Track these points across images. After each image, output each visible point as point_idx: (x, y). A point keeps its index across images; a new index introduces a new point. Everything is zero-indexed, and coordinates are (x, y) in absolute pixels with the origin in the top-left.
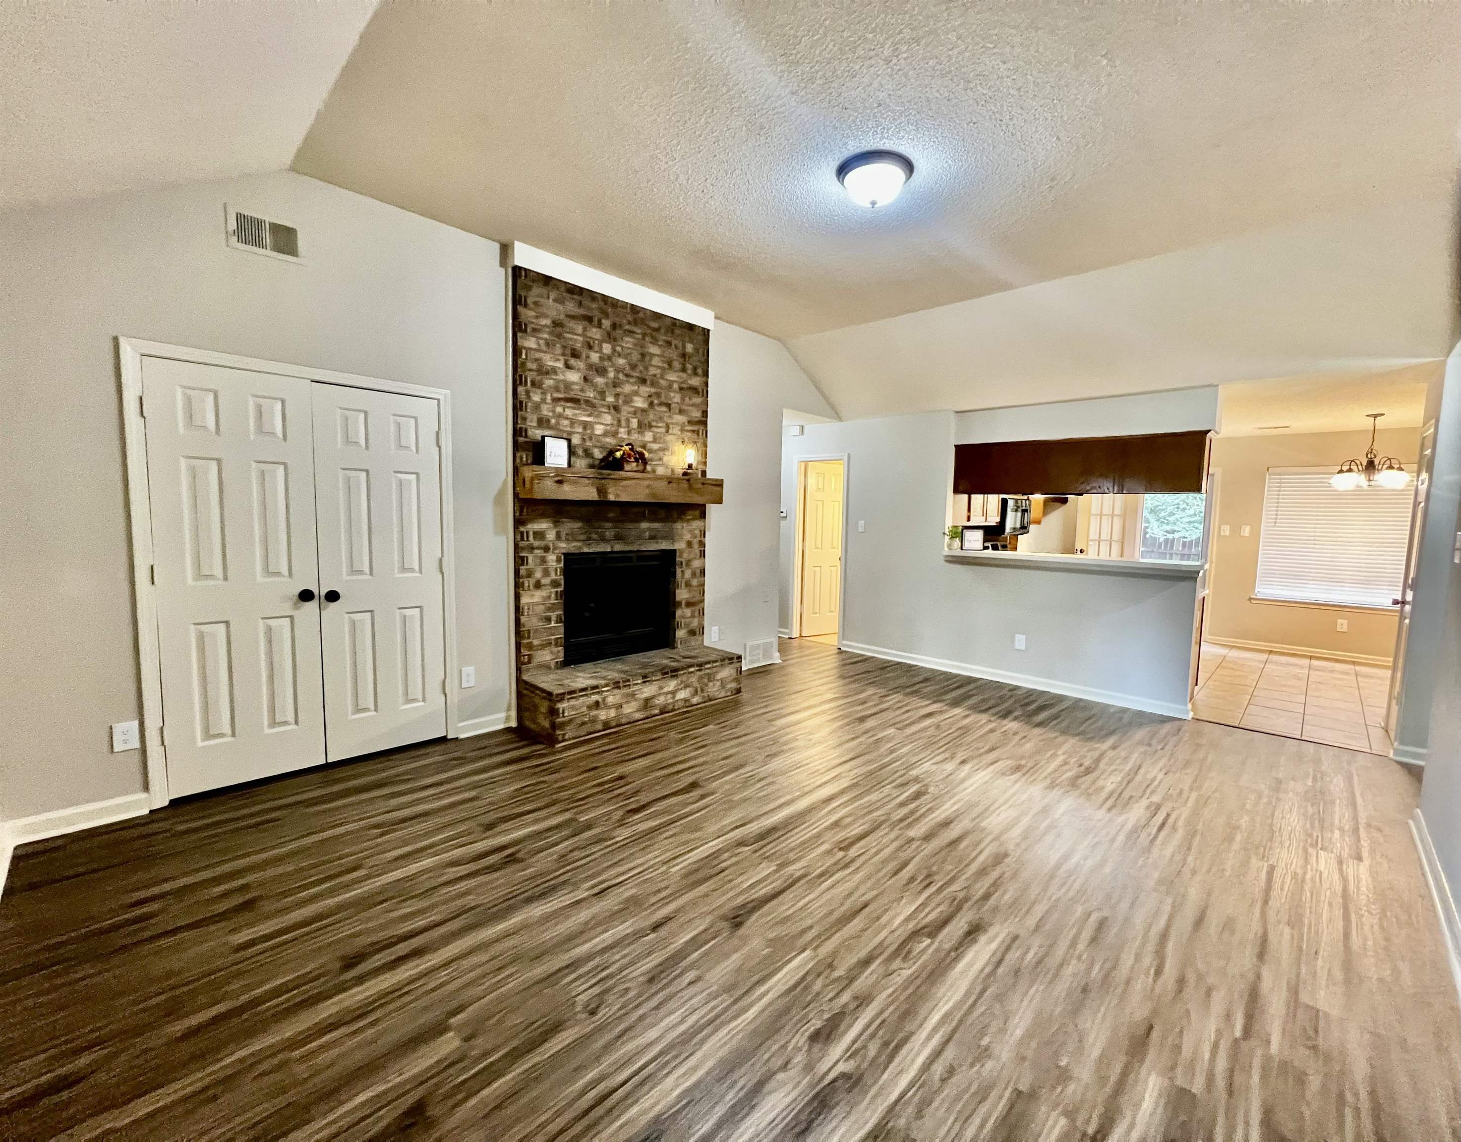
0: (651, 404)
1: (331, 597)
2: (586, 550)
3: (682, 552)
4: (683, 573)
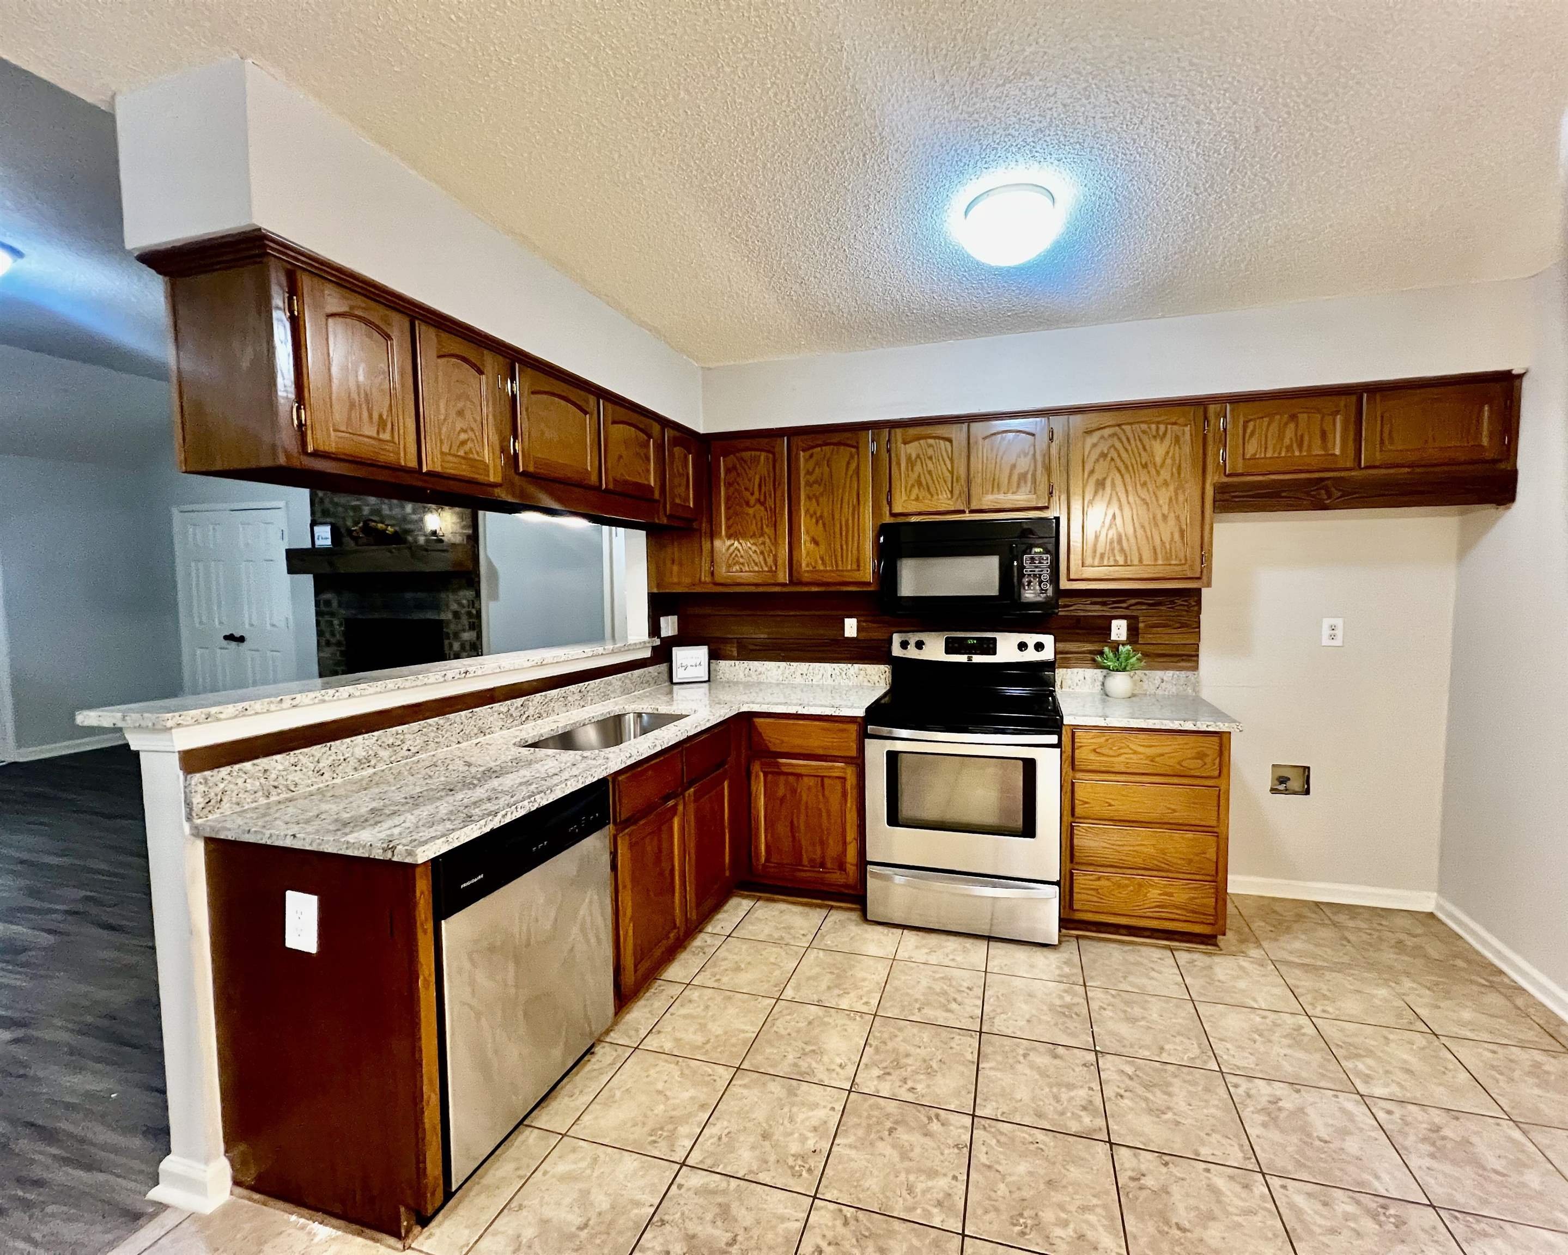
1: (241, 639)
2: (360, 617)
3: (448, 622)
4: (451, 646)
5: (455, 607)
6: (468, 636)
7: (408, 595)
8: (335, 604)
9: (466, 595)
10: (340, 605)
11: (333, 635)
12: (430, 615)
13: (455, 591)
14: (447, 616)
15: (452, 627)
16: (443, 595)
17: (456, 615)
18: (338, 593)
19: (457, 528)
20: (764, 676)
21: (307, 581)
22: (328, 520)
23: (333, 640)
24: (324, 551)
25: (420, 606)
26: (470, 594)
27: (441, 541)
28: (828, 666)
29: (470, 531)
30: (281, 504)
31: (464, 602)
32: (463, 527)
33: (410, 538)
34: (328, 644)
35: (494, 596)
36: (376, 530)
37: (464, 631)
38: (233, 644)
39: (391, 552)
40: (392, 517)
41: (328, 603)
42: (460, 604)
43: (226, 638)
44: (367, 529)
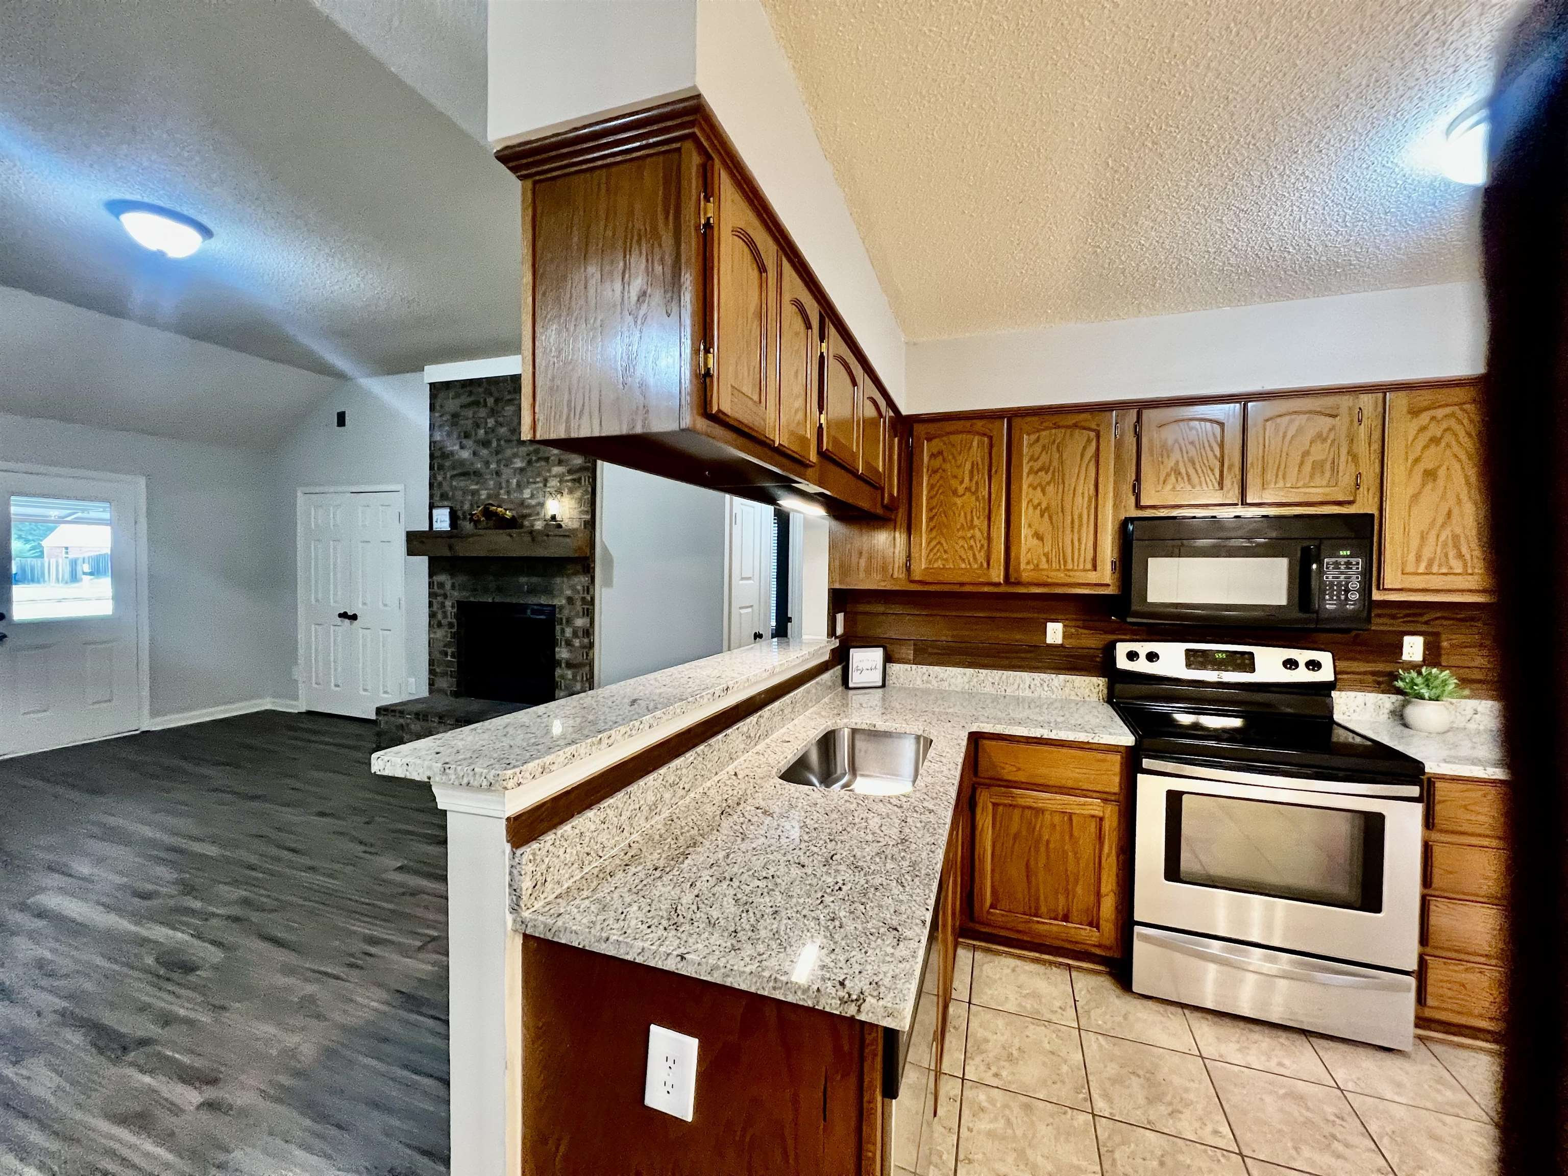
0: (530, 462)
1: (354, 617)
2: (472, 599)
3: (561, 608)
4: (563, 631)
5: (569, 593)
6: (580, 622)
7: (523, 580)
8: (448, 586)
9: (581, 580)
10: (453, 587)
11: (445, 617)
12: (544, 600)
13: (568, 576)
14: (560, 601)
15: (566, 612)
16: (558, 580)
17: (570, 600)
18: (452, 575)
19: (575, 514)
20: (946, 684)
21: (422, 562)
22: (446, 503)
23: (444, 622)
24: (441, 534)
25: (532, 591)
26: (584, 579)
27: (560, 526)
28: (1026, 675)
29: (588, 517)
30: (400, 487)
31: (579, 587)
32: (582, 512)
33: (526, 523)
34: (440, 625)
35: (608, 583)
36: (496, 514)
37: (577, 616)
38: (347, 621)
39: (511, 536)
40: (512, 502)
41: (441, 585)
42: (573, 588)
43: (340, 615)
44: (488, 513)
